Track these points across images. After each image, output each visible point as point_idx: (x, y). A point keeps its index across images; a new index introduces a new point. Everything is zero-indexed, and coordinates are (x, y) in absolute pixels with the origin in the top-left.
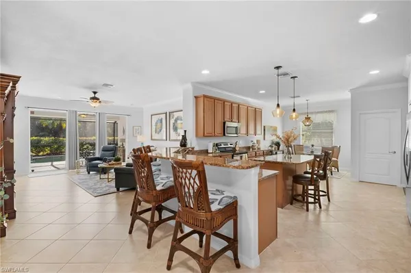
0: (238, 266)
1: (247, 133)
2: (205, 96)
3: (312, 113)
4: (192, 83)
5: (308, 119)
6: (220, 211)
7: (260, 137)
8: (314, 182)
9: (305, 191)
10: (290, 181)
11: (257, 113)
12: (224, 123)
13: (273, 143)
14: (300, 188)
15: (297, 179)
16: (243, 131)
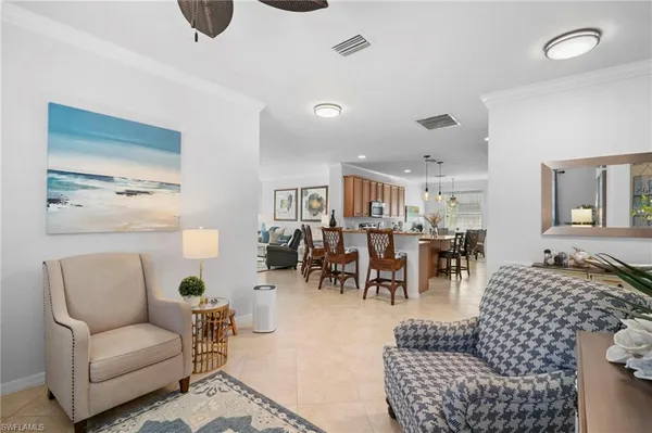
0: (407, 297)
1: (390, 215)
2: (355, 177)
3: (458, 192)
4: (342, 163)
5: (453, 199)
6: (399, 259)
7: (402, 218)
8: (455, 256)
9: (448, 263)
10: (436, 256)
11: (400, 192)
12: (371, 204)
13: (414, 226)
14: (444, 261)
15: (442, 254)
16: (386, 212)
